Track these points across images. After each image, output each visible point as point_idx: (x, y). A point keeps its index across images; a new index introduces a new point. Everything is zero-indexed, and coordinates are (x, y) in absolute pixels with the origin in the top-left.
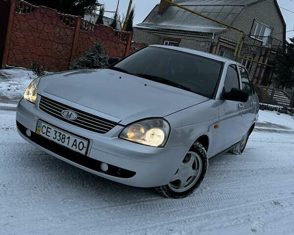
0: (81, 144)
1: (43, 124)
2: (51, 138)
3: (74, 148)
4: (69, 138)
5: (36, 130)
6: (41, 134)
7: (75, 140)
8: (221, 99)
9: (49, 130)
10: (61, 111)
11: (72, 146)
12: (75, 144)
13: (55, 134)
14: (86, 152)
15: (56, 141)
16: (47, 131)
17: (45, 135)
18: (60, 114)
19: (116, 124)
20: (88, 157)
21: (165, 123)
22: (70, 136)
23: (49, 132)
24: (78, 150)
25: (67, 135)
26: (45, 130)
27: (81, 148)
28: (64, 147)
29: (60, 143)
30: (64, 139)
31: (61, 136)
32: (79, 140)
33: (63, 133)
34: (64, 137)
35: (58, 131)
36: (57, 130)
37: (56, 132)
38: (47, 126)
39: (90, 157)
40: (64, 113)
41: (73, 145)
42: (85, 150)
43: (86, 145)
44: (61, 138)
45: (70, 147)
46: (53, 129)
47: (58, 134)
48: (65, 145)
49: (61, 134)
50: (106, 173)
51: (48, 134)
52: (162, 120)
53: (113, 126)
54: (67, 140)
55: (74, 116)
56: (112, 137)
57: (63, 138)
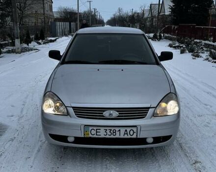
0: (132, 131)
1: (91, 128)
2: (102, 136)
5: (84, 135)
6: (91, 136)
7: (126, 130)
10: (102, 114)
11: (124, 136)
12: (126, 133)
13: (106, 132)
14: (137, 135)
15: (108, 136)
17: (95, 136)
19: (149, 108)
20: (139, 138)
22: (120, 129)
23: (99, 132)
24: (129, 136)
25: (117, 129)
26: (94, 132)
27: (131, 134)
28: (117, 139)
29: (112, 136)
30: (115, 132)
35: (108, 129)
38: (95, 128)
43: (135, 131)
46: (103, 129)
48: (117, 136)
49: (111, 130)
57: (113, 132)
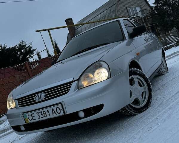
0: (58, 109)
1: (27, 114)
2: (37, 120)
3: (55, 116)
4: (48, 111)
5: (25, 122)
6: (30, 121)
7: (53, 109)
8: (130, 38)
9: (33, 115)
10: (33, 99)
11: (53, 115)
12: (54, 112)
13: (38, 115)
14: (64, 112)
15: (41, 119)
16: (32, 117)
17: (32, 121)
18: (35, 101)
19: (72, 82)
20: (67, 114)
21: (102, 63)
22: (48, 109)
23: (34, 117)
24: (58, 115)
25: (46, 110)
26: (30, 118)
27: (59, 112)
28: (49, 119)
29: (44, 118)
30: (45, 114)
31: (42, 113)
32: (55, 108)
33: (42, 111)
34: (44, 112)
35: (39, 112)
36: (37, 112)
37: (38, 113)
38: (30, 114)
39: (68, 114)
40: (37, 98)
41: (53, 113)
42: (62, 111)
43: (61, 108)
44: (43, 114)
45: (52, 116)
46: (35, 113)
47: (40, 114)
48: (48, 117)
49: (41, 112)
50: (85, 117)
51: (34, 118)
52: (99, 62)
53: (71, 85)
54: (47, 113)
55: (43, 95)
56: (74, 91)
57: (44, 114)
